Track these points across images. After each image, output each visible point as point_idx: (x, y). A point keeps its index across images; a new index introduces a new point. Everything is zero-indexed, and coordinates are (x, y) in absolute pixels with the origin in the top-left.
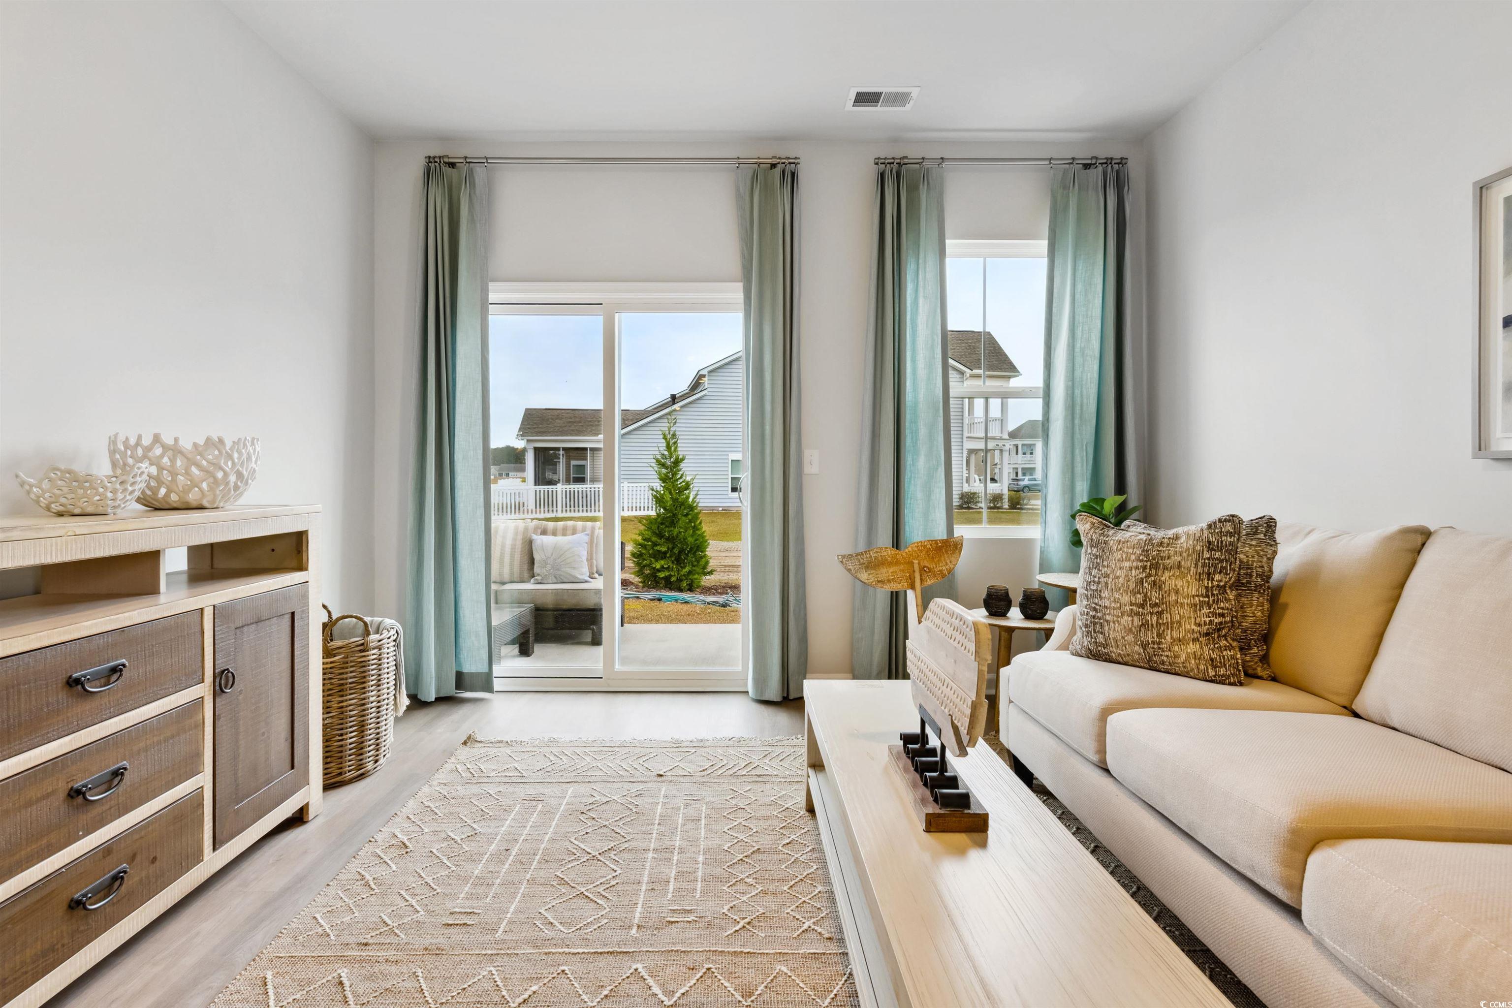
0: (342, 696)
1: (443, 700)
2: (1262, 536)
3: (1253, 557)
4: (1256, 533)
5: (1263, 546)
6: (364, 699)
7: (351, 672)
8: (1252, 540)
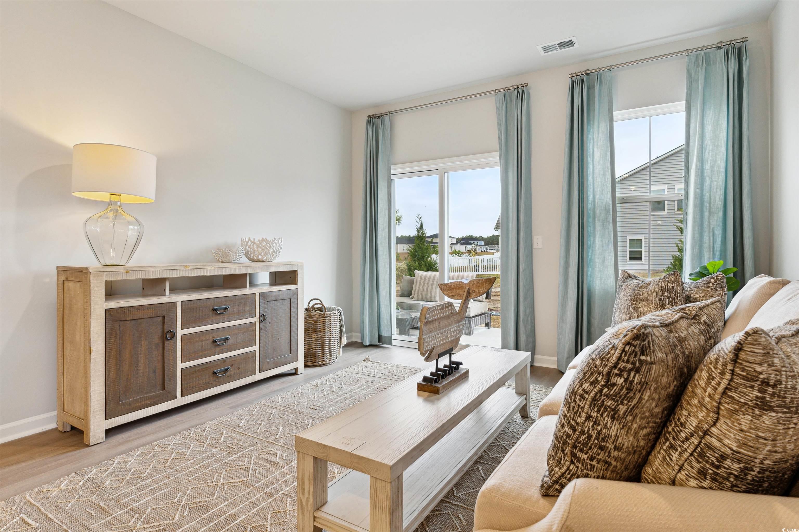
0: (316, 333)
1: (372, 346)
2: (711, 285)
3: (703, 297)
4: (708, 283)
5: (711, 290)
6: (324, 336)
7: (319, 325)
8: (705, 287)
